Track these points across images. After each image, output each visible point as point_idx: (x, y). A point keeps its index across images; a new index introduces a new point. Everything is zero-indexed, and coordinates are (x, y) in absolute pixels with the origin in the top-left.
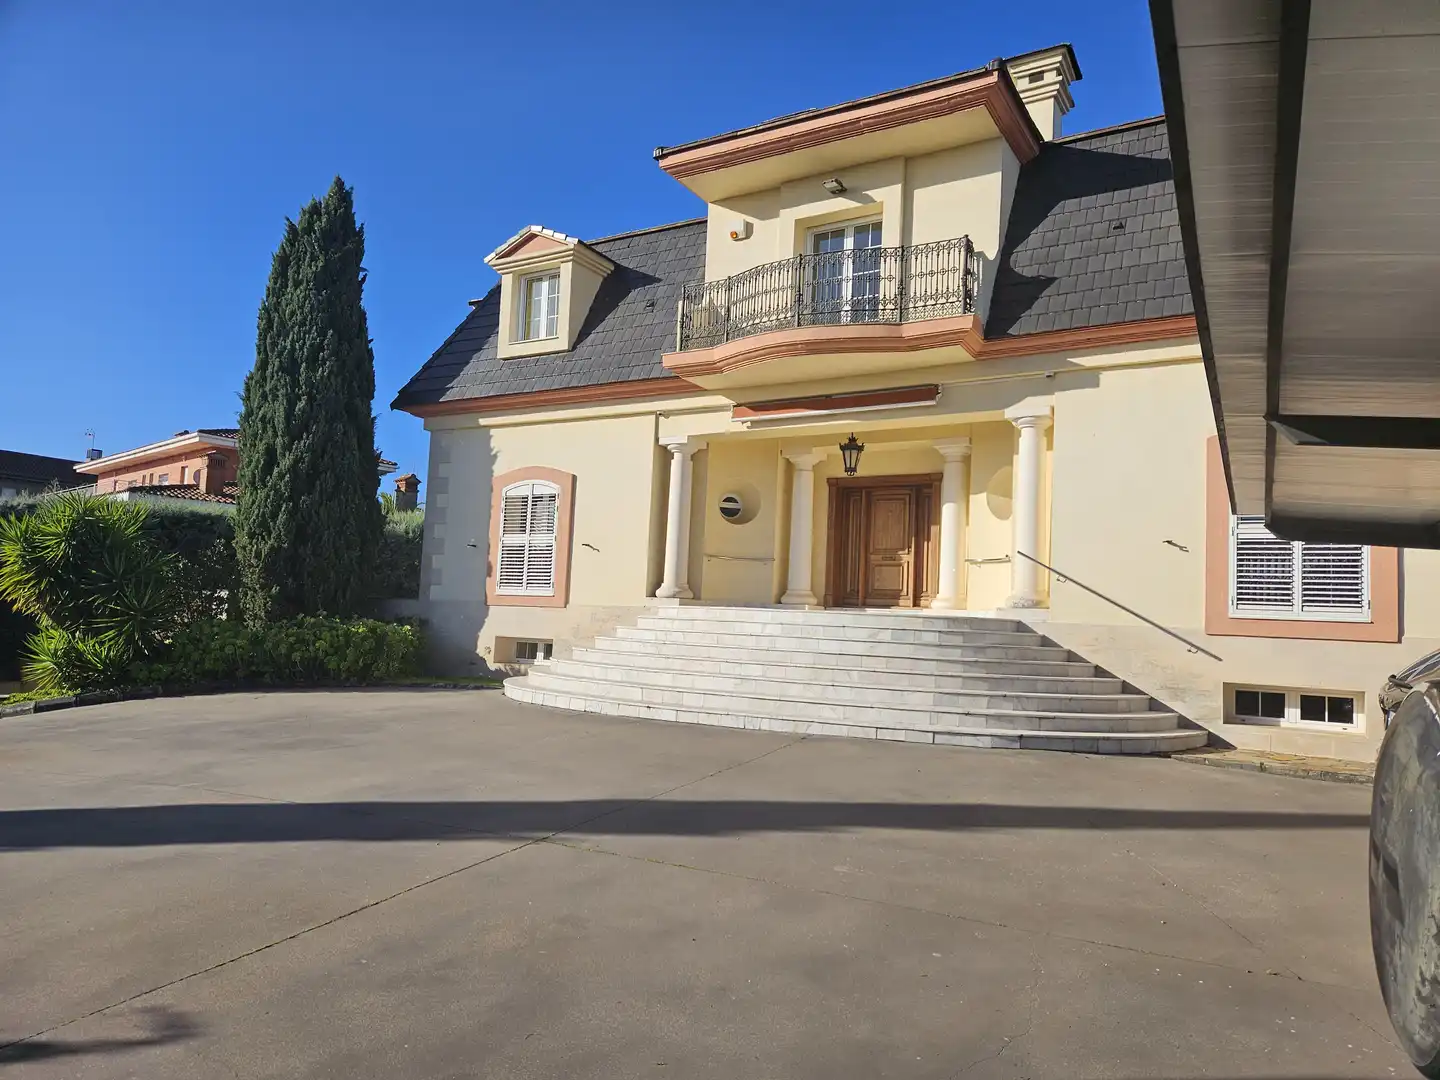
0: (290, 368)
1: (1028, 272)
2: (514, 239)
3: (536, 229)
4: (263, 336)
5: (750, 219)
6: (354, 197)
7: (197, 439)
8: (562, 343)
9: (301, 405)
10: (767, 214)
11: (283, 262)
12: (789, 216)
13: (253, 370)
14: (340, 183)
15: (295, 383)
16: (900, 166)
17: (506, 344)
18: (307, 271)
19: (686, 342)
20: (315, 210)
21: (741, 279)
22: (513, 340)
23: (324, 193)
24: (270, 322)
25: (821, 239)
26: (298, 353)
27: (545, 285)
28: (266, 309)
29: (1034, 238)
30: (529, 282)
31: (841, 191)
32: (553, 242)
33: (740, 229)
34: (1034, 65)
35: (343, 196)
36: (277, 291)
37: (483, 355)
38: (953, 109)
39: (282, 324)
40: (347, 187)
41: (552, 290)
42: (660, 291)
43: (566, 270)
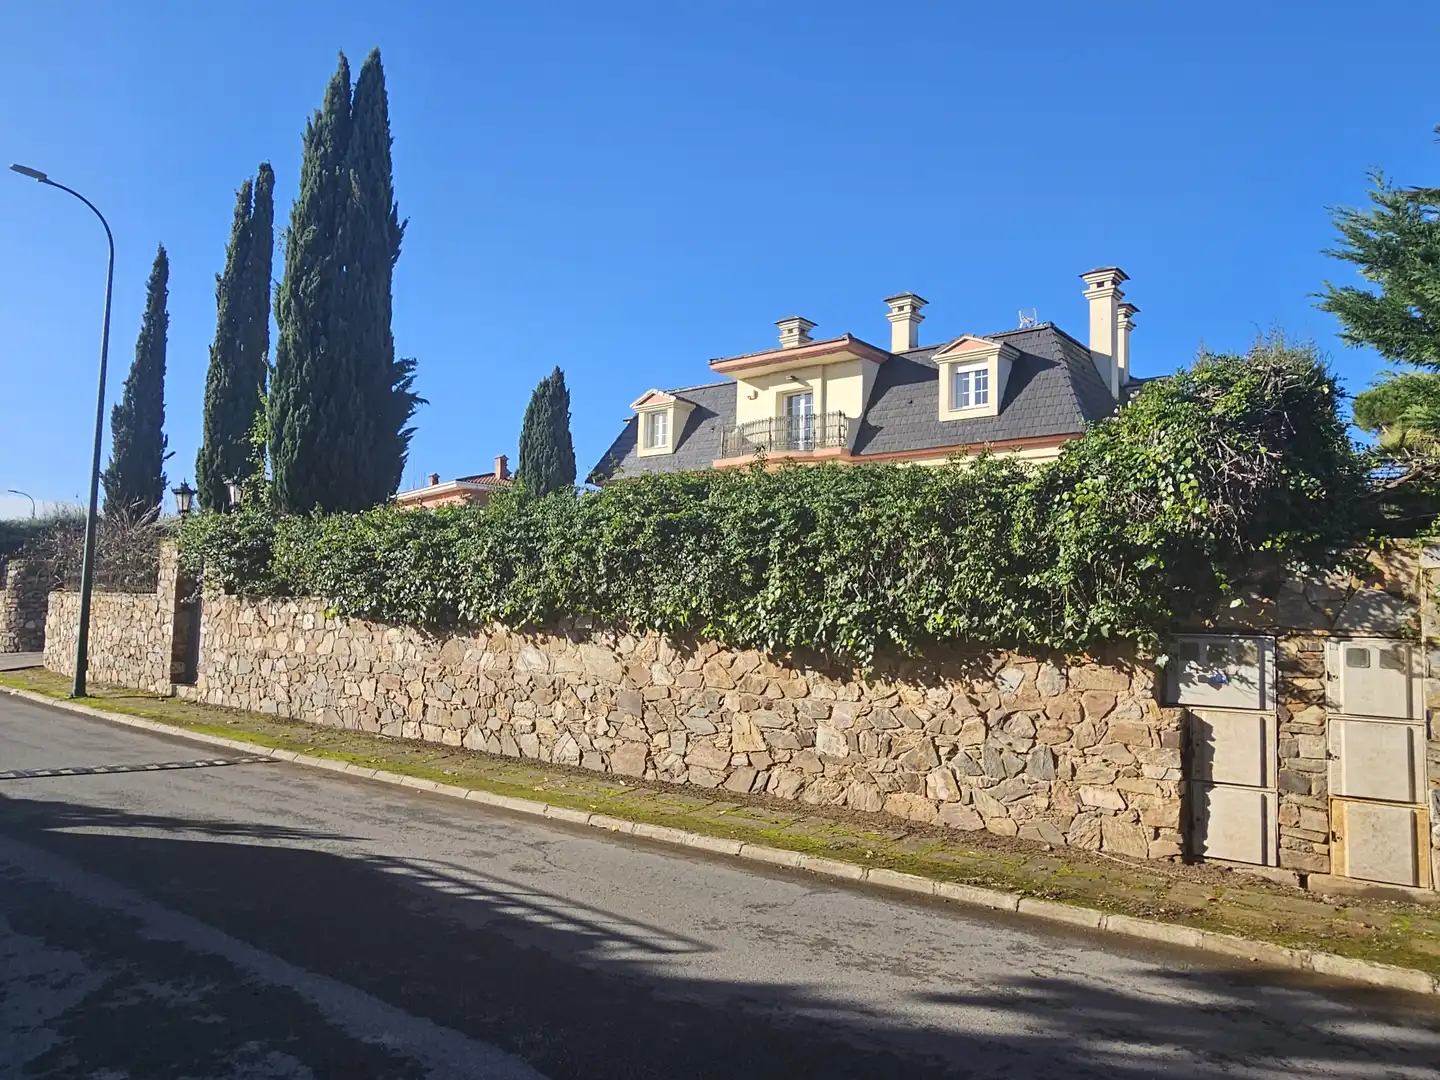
0: (537, 468)
1: (873, 424)
2: (645, 396)
3: (655, 391)
4: (523, 452)
5: (757, 390)
6: (565, 375)
7: (455, 486)
8: (670, 450)
9: (542, 487)
10: (764, 388)
11: (531, 411)
12: (774, 390)
13: (518, 468)
14: (558, 369)
15: (540, 475)
16: (820, 369)
17: (641, 450)
18: (544, 417)
19: (725, 455)
20: (545, 385)
21: (748, 425)
22: (646, 447)
23: (549, 374)
24: (526, 444)
25: (790, 399)
26: (540, 460)
27: (661, 418)
28: (524, 437)
29: (879, 405)
30: (652, 416)
31: (794, 379)
32: (664, 399)
33: (752, 395)
34: (900, 303)
35: (559, 375)
36: (528, 427)
37: (630, 455)
38: (833, 352)
39: (532, 445)
40: (561, 370)
41: (664, 421)
42: (717, 421)
43: (671, 412)
